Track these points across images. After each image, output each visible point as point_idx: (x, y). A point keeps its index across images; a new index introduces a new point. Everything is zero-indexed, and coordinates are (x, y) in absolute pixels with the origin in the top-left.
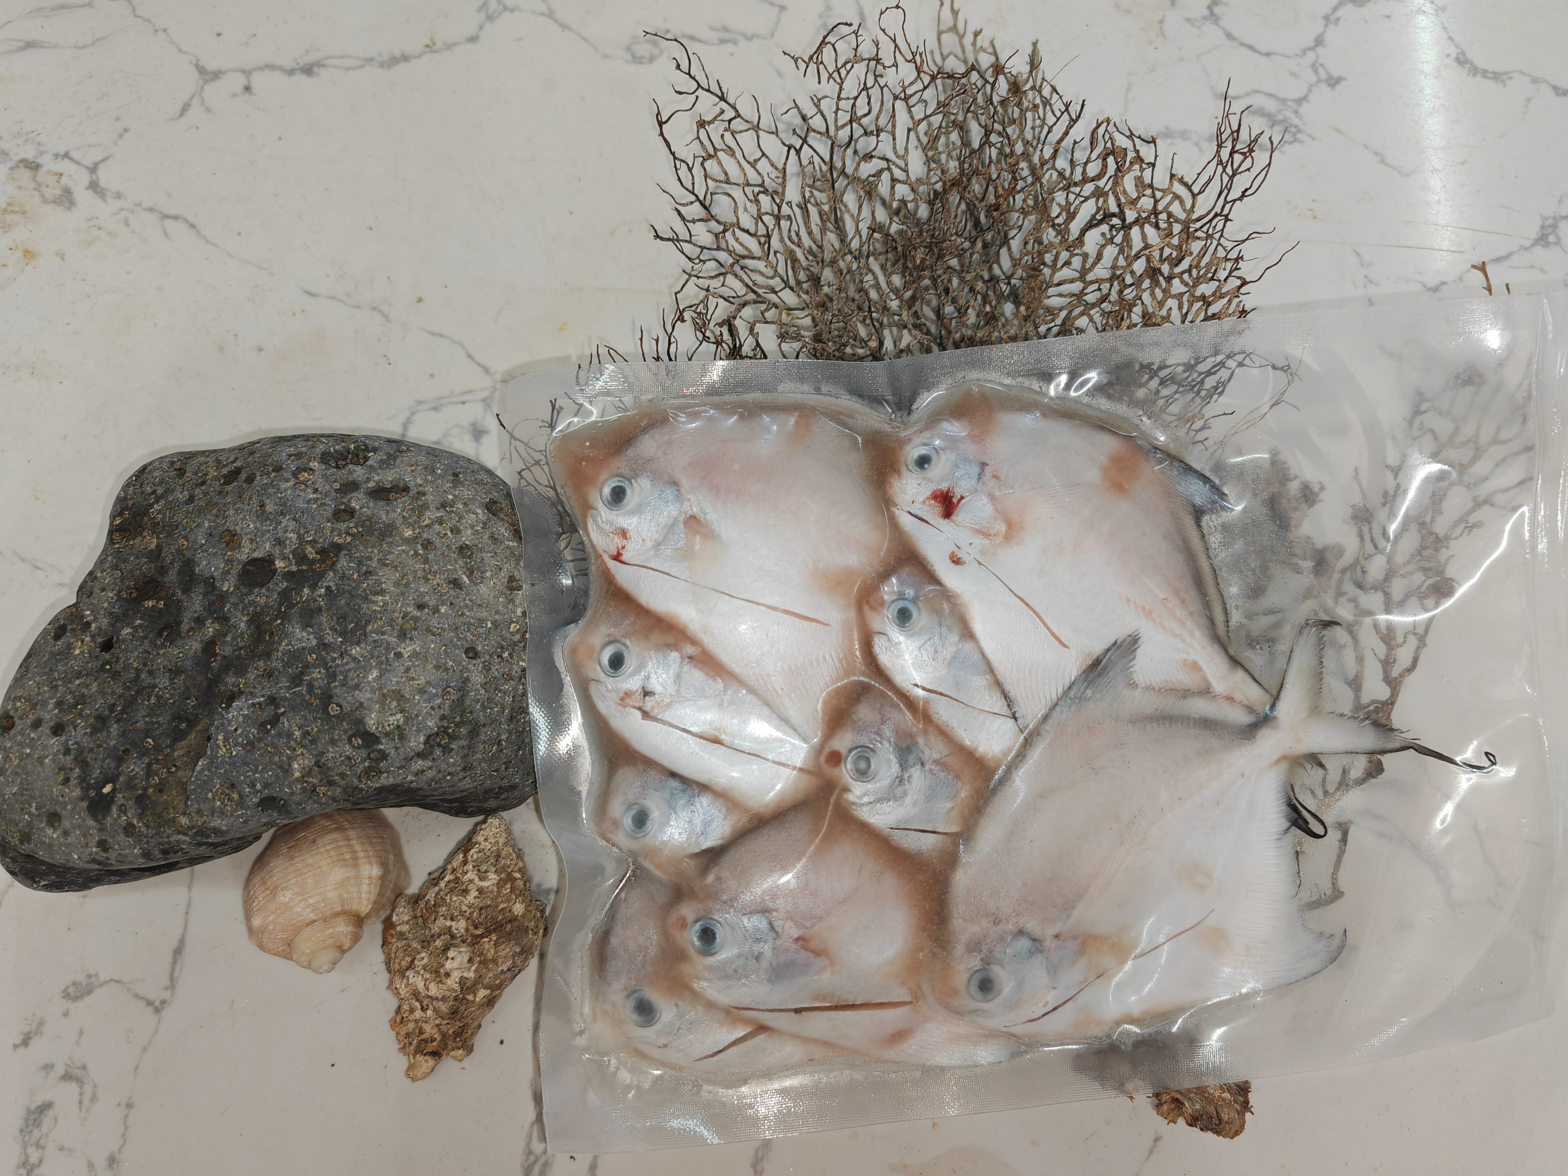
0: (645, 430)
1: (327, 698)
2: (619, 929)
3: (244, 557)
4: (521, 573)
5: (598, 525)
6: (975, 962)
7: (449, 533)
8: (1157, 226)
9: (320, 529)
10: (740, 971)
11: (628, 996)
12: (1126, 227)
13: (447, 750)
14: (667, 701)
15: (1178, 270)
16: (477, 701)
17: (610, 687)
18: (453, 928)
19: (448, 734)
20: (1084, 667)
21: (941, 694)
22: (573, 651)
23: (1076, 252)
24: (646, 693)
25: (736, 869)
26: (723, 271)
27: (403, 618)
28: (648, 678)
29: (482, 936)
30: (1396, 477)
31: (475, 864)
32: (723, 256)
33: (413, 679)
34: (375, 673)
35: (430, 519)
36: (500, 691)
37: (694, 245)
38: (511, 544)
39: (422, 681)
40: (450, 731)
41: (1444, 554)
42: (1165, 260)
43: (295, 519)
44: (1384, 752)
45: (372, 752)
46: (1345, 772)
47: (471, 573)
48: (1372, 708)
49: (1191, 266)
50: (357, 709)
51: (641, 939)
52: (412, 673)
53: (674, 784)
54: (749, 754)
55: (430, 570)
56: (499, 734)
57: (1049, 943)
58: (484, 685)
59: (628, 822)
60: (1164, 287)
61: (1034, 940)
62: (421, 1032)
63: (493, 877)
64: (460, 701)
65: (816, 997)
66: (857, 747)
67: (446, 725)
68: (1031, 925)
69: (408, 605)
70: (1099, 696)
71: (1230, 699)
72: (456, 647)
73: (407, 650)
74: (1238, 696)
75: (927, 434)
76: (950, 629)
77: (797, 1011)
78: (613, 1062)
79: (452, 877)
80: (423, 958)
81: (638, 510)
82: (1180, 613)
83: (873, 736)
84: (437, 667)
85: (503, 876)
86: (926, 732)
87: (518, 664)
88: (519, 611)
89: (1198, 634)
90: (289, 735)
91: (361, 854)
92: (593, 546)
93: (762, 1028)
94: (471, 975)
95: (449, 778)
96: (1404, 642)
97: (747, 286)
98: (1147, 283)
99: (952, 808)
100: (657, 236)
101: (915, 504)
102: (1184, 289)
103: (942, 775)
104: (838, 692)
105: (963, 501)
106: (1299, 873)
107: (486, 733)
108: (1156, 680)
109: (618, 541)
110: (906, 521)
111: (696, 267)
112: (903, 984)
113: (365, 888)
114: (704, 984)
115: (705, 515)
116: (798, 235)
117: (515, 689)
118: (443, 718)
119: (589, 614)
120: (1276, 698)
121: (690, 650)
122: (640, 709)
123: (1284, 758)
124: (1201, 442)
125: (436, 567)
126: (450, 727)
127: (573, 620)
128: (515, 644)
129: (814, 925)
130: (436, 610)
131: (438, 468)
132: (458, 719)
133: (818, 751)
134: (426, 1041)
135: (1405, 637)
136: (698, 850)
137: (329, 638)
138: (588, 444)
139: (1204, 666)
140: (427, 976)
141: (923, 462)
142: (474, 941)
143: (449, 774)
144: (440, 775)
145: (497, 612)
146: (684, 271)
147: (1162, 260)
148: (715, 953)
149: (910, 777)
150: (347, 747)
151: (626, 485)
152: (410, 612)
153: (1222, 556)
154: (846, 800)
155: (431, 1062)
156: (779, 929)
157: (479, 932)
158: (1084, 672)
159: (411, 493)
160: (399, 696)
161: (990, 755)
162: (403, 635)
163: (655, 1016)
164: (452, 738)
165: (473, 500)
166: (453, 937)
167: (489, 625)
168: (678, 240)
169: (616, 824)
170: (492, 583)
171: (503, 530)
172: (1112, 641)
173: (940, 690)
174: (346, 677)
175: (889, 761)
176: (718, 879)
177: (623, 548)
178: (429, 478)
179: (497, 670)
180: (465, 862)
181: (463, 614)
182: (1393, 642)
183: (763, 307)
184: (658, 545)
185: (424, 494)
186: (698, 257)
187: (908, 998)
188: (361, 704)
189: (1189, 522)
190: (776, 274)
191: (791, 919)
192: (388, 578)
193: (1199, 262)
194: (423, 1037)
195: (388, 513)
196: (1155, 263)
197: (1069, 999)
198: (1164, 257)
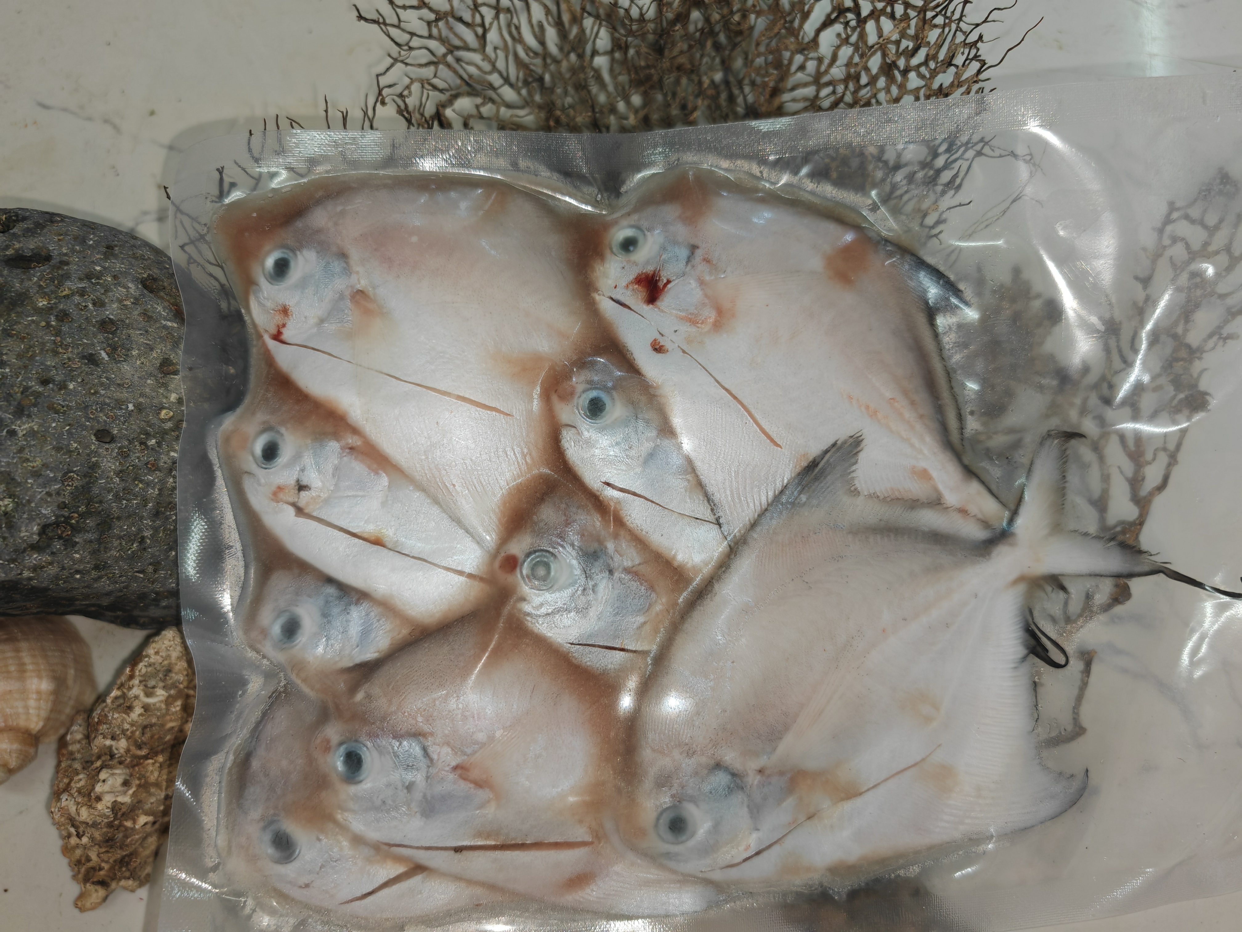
0: (318, 202)
2: (261, 752)
4: (179, 357)
5: (260, 304)
6: (666, 800)
7: (90, 306)
8: (892, 16)
10: (390, 802)
11: (264, 828)
12: (862, 22)
13: (69, 544)
14: (324, 495)
15: (915, 61)
16: (109, 491)
17: (263, 481)
18: (114, 748)
19: (71, 526)
20: (798, 469)
21: (635, 494)
22: (227, 440)
23: (812, 55)
24: (301, 488)
25: (388, 686)
26: (435, 60)
27: (22, 393)
28: (303, 470)
29: (146, 757)
30: (1145, 288)
31: (141, 678)
32: (433, 44)
33: (27, 460)
35: (70, 289)
36: (141, 481)
37: (403, 30)
38: (169, 324)
39: (38, 463)
40: (73, 521)
41: (1197, 366)
42: (901, 54)
44: (1131, 575)
46: (1089, 597)
47: (113, 349)
48: (1118, 529)
49: (927, 55)
51: (284, 763)
52: (27, 454)
53: (331, 590)
54: (413, 557)
55: (62, 343)
56: (140, 530)
57: (753, 780)
58: (118, 473)
59: (276, 630)
60: (899, 82)
61: (734, 775)
62: (89, 860)
63: (161, 694)
64: (85, 489)
65: (479, 834)
66: (535, 552)
67: (66, 514)
68: (730, 757)
69: (30, 379)
70: (815, 502)
71: (963, 511)
72: (84, 428)
73: (22, 427)
74: (973, 509)
75: (635, 217)
76: (647, 422)
77: (458, 850)
78: (250, 903)
79: (119, 693)
80: (81, 780)
81: (303, 284)
82: (909, 414)
83: (554, 539)
84: (58, 449)
85: (172, 692)
86: (616, 536)
87: (168, 454)
88: (173, 397)
89: (928, 439)
91: (30, 667)
92: (255, 326)
93: (418, 869)
94: (126, 799)
95: (78, 576)
96: (1154, 459)
97: (461, 78)
98: (882, 82)
99: (645, 623)
100: (360, 17)
101: (618, 289)
102: (921, 83)
103: (634, 585)
104: (519, 490)
105: (669, 286)
106: (1036, 706)
107: (121, 528)
108: (882, 487)
109: (279, 319)
110: (606, 306)
111: (403, 53)
112: (580, 822)
113: (32, 703)
114: (349, 816)
115: (374, 288)
116: (518, 28)
117: (163, 482)
118: (63, 506)
119: (247, 400)
120: (1015, 513)
121: (352, 440)
122: (294, 505)
123: (1021, 579)
124: (936, 236)
125: (69, 340)
126: (72, 518)
127: (231, 406)
128: (165, 432)
129: (475, 752)
130: (63, 386)
131: (91, 239)
132: (82, 509)
133: (494, 556)
134: (93, 869)
135: (1155, 455)
136: (351, 665)
138: (255, 215)
139: (934, 474)
140: (80, 800)
141: (629, 245)
142: (136, 762)
143: (77, 572)
144: (65, 573)
145: (142, 395)
146: (389, 55)
147: (899, 54)
148: (361, 782)
149: (595, 586)
151: (289, 255)
152: (31, 387)
153: (957, 358)
154: (520, 610)
155: (102, 892)
156: (435, 757)
157: (143, 753)
158: (799, 474)
159: (53, 262)
160: (9, 478)
161: (689, 565)
162: (20, 412)
163: (294, 851)
164: (76, 529)
165: (125, 274)
166: (112, 756)
167: (131, 407)
168: (385, 24)
169: (264, 633)
170: (138, 362)
171: (160, 308)
172: (831, 441)
173: (632, 489)
175: (571, 566)
176: (368, 696)
177: (284, 325)
178: (78, 248)
179: (138, 458)
180: (131, 677)
181: (96, 393)
182: (1142, 459)
183: (479, 100)
184: (322, 321)
185: (67, 264)
186: (407, 44)
187: (588, 838)
189: (921, 320)
190: (494, 69)
191: (448, 744)
192: (10, 349)
193: (937, 53)
194: (90, 864)
195: (22, 282)
196: (890, 56)
197: (775, 843)
198: (901, 50)
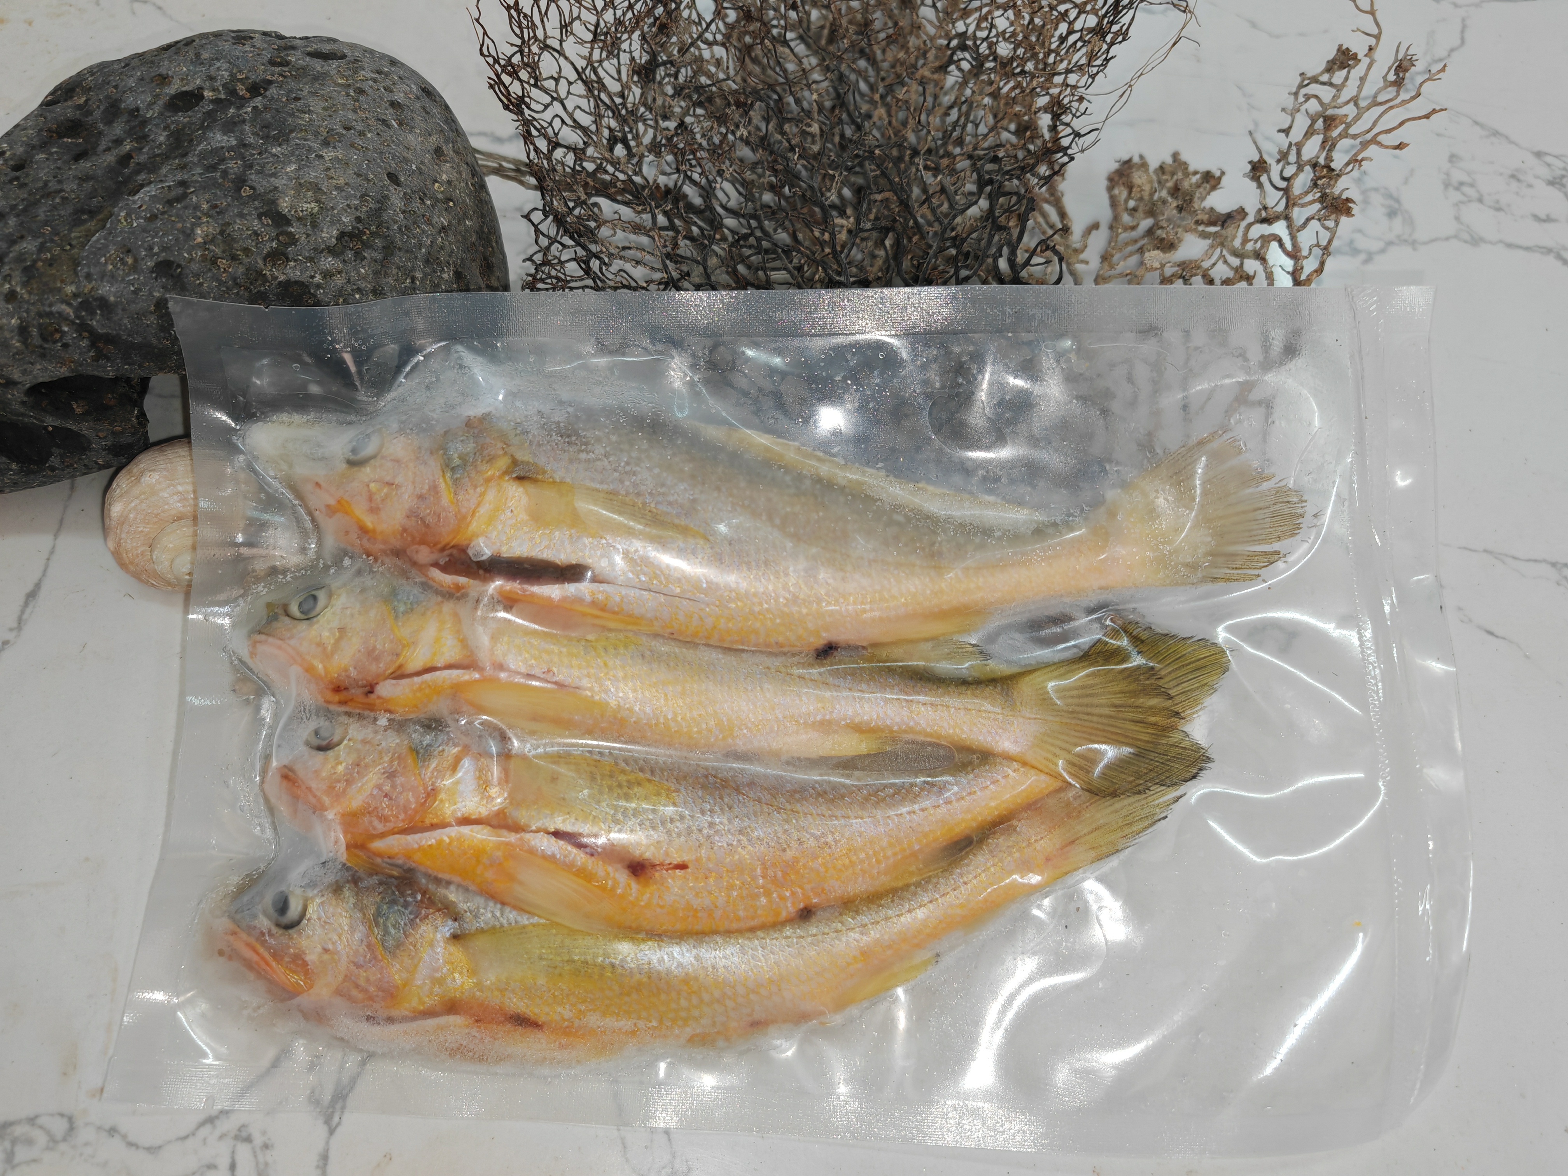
1: (240, 182)
3: (173, 92)
7: (382, 90)
9: (252, 69)
13: (358, 257)
16: (395, 222)
19: (363, 242)
27: (328, 132)
33: (332, 178)
34: (294, 167)
35: (364, 76)
36: (419, 227)
39: (342, 181)
40: (365, 237)
43: (230, 63)
45: (282, 233)
47: (400, 122)
50: (271, 191)
52: (332, 173)
55: (360, 108)
58: (403, 212)
67: (361, 228)
69: (335, 124)
72: (379, 166)
73: (328, 154)
84: (358, 175)
88: (445, 177)
90: (197, 207)
118: (358, 219)
125: (366, 106)
126: (365, 233)
128: (438, 200)
130: (362, 134)
132: (373, 228)
137: (251, 139)
145: (423, 164)
150: (256, 222)
152: (335, 130)
160: (317, 188)
162: (326, 143)
164: (366, 245)
167: (414, 168)
170: (420, 139)
174: (263, 167)
179: (418, 208)
181: (389, 146)
188: (276, 188)
192: (317, 105)
195: (323, 67)
